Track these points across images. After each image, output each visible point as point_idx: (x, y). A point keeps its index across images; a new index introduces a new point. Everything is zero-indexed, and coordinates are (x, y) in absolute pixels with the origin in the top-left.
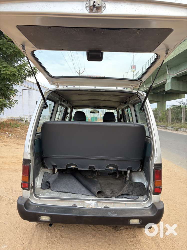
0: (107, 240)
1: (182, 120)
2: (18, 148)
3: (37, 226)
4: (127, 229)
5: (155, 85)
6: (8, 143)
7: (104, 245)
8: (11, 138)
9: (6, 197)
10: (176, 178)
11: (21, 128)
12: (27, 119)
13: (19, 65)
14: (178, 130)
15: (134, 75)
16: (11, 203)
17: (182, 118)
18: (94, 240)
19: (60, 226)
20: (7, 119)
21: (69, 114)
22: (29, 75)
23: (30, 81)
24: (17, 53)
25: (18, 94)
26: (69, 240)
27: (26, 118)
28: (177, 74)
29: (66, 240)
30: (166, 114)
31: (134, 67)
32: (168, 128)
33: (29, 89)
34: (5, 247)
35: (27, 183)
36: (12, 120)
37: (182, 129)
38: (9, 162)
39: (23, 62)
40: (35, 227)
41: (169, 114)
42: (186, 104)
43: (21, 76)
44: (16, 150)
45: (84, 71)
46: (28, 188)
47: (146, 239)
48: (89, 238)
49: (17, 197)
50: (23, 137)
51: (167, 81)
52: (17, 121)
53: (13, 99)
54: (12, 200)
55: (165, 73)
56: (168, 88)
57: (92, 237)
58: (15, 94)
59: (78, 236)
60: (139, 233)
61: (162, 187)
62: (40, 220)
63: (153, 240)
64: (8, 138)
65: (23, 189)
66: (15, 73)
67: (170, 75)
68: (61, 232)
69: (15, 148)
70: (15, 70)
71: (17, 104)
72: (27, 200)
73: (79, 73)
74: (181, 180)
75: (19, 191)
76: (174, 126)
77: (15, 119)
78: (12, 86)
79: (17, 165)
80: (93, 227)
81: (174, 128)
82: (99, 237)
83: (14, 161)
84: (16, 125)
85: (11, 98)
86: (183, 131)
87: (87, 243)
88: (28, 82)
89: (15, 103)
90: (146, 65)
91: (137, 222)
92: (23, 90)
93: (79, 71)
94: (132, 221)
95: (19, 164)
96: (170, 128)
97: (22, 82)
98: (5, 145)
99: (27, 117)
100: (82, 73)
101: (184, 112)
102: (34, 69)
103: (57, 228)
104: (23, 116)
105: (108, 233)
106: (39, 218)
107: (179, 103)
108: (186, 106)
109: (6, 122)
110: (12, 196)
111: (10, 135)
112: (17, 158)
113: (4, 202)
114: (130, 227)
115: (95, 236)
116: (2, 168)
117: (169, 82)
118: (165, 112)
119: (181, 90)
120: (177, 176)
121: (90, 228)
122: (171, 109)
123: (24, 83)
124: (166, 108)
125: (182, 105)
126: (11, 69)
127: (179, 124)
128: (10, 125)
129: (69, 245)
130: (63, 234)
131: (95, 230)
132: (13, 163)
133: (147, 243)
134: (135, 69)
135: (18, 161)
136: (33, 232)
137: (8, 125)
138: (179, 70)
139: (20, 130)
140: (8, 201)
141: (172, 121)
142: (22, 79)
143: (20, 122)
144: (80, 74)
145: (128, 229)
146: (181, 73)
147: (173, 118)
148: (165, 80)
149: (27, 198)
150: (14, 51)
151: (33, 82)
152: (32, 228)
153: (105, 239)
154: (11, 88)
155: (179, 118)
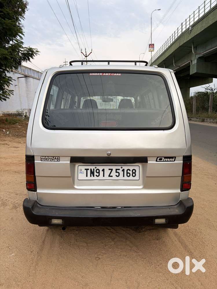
0: (128, 243)
1: (208, 109)
2: (18, 147)
3: (48, 230)
4: (150, 230)
5: (178, 68)
6: (6, 142)
7: (125, 248)
8: (9, 136)
9: (9, 201)
10: (203, 173)
11: (20, 124)
12: (26, 113)
13: (10, 45)
14: (204, 121)
15: (152, 56)
16: (15, 207)
17: (209, 106)
18: (113, 243)
19: (74, 230)
20: (3, 114)
21: (76, 103)
22: (24, 59)
23: (26, 67)
24: (7, 31)
25: (13, 82)
26: (85, 245)
27: (24, 112)
28: (204, 53)
29: (82, 245)
30: (190, 102)
31: (152, 46)
32: (192, 119)
33: (26, 77)
34: (13, 255)
35: (33, 183)
36: (9, 115)
37: (208, 120)
38: (10, 163)
39: (16, 42)
40: (45, 232)
41: (194, 103)
42: (214, 90)
43: (15, 60)
44: (16, 149)
45: (91, 52)
46: (34, 189)
47: (172, 239)
48: (107, 241)
49: (22, 200)
50: (24, 135)
51: (193, 62)
52: (15, 117)
53: (7, 89)
54: (16, 204)
55: (190, 52)
56: (193, 70)
57: (110, 240)
58: (9, 83)
59: (95, 239)
60: (163, 233)
61: (191, 182)
62: (52, 223)
63: (180, 241)
64: (5, 136)
65: (29, 191)
66: (7, 56)
67: (196, 54)
68: (75, 236)
69: (15, 147)
70: (6, 52)
71: (13, 94)
72: (35, 203)
73: (85, 55)
74: (208, 175)
75: (24, 194)
76: (199, 117)
77: (11, 114)
78: (5, 73)
79: (19, 166)
80: (112, 230)
81: (200, 119)
82: (119, 240)
83: (15, 162)
84: (13, 121)
85: (5, 89)
86: (210, 122)
87: (107, 247)
88: (24, 68)
89: (10, 94)
90: (167, 42)
91: (162, 221)
92: (19, 78)
93: (86, 52)
94: (158, 221)
95: (21, 164)
96: (195, 119)
97: (16, 68)
98: (3, 144)
99: (26, 111)
100: (89, 55)
101: (211, 99)
102: (30, 51)
103: (71, 232)
104: (21, 110)
105: (128, 236)
106: (50, 221)
107: (206, 89)
108: (213, 92)
109: (2, 118)
110: (16, 200)
111: (8, 133)
112: (17, 158)
113: (8, 207)
114: (154, 228)
115: (115, 239)
116: (1, 170)
117: (194, 64)
118: (189, 100)
119: (209, 72)
120: (204, 171)
121: (108, 231)
122: (196, 97)
123: (19, 69)
124: (190, 96)
125: (209, 91)
126: (1, 51)
127: (205, 114)
128: (7, 121)
129: (85, 250)
130: (79, 238)
131: (114, 233)
132: (15, 164)
133: (174, 245)
134: (153, 48)
135: (20, 161)
136: (43, 238)
137: (4, 121)
138: (207, 48)
139: (19, 127)
140: (11, 206)
141: (197, 110)
142: (16, 64)
143: (18, 117)
144: (87, 56)
145: (152, 231)
146: (209, 52)
147: (198, 107)
148: (190, 61)
149: (34, 200)
150: (4, 28)
151: (30, 68)
152: (42, 234)
153: (126, 242)
154: (3, 76)
155: (205, 107)
